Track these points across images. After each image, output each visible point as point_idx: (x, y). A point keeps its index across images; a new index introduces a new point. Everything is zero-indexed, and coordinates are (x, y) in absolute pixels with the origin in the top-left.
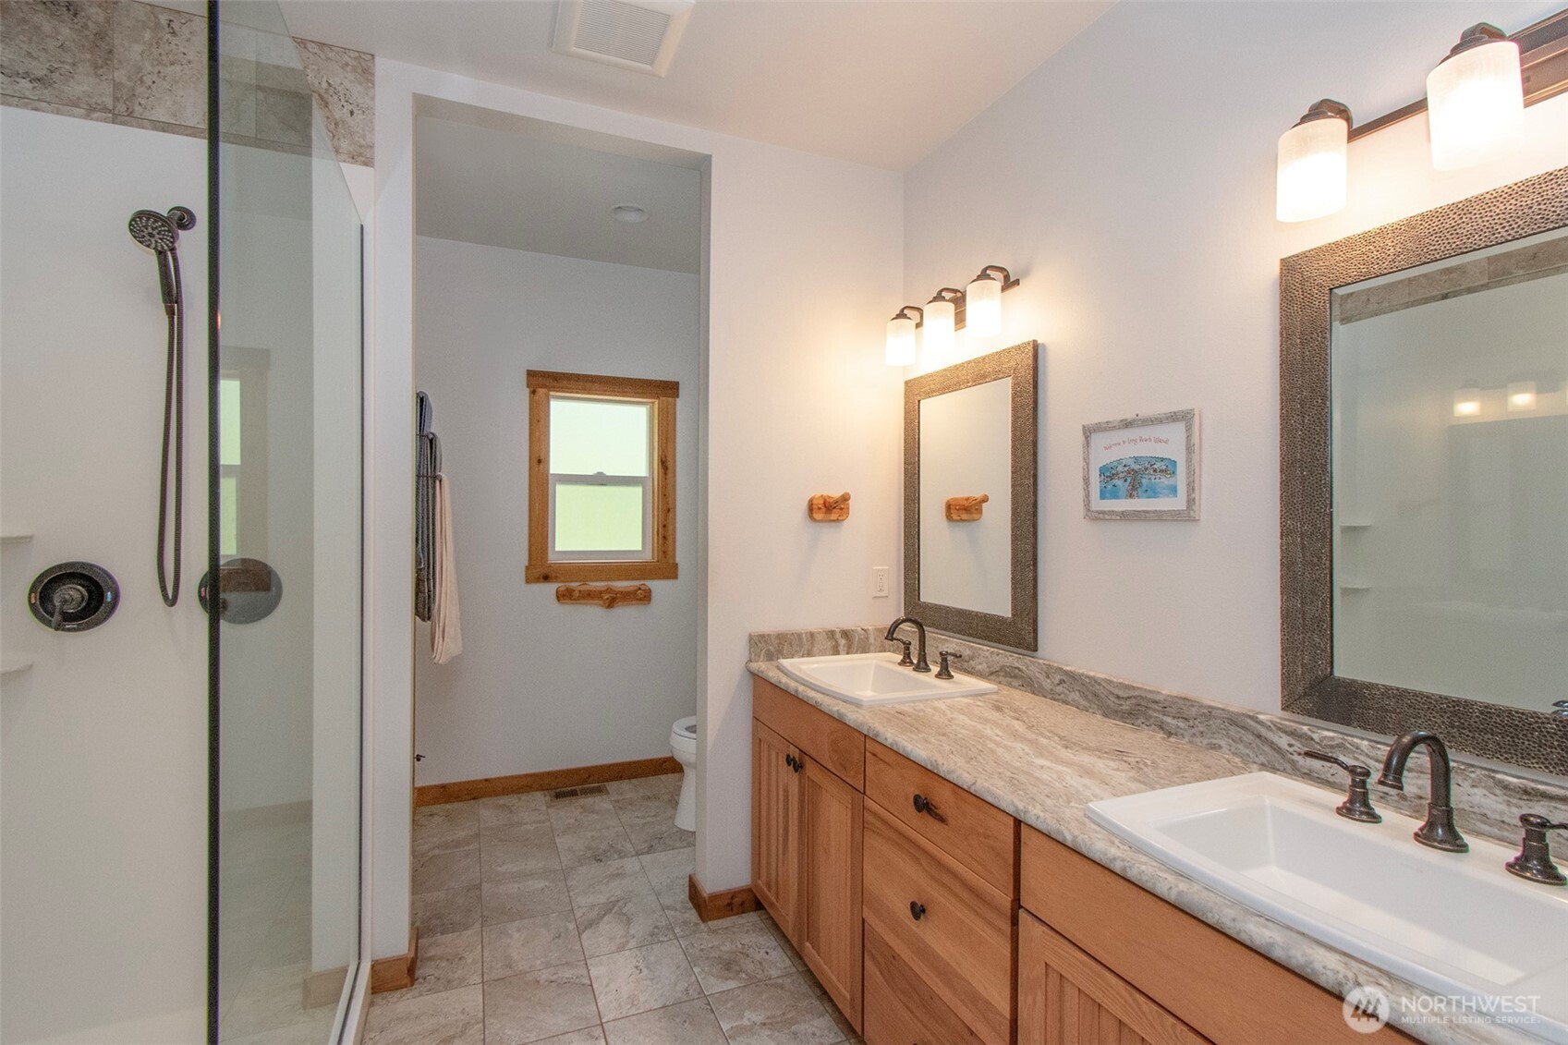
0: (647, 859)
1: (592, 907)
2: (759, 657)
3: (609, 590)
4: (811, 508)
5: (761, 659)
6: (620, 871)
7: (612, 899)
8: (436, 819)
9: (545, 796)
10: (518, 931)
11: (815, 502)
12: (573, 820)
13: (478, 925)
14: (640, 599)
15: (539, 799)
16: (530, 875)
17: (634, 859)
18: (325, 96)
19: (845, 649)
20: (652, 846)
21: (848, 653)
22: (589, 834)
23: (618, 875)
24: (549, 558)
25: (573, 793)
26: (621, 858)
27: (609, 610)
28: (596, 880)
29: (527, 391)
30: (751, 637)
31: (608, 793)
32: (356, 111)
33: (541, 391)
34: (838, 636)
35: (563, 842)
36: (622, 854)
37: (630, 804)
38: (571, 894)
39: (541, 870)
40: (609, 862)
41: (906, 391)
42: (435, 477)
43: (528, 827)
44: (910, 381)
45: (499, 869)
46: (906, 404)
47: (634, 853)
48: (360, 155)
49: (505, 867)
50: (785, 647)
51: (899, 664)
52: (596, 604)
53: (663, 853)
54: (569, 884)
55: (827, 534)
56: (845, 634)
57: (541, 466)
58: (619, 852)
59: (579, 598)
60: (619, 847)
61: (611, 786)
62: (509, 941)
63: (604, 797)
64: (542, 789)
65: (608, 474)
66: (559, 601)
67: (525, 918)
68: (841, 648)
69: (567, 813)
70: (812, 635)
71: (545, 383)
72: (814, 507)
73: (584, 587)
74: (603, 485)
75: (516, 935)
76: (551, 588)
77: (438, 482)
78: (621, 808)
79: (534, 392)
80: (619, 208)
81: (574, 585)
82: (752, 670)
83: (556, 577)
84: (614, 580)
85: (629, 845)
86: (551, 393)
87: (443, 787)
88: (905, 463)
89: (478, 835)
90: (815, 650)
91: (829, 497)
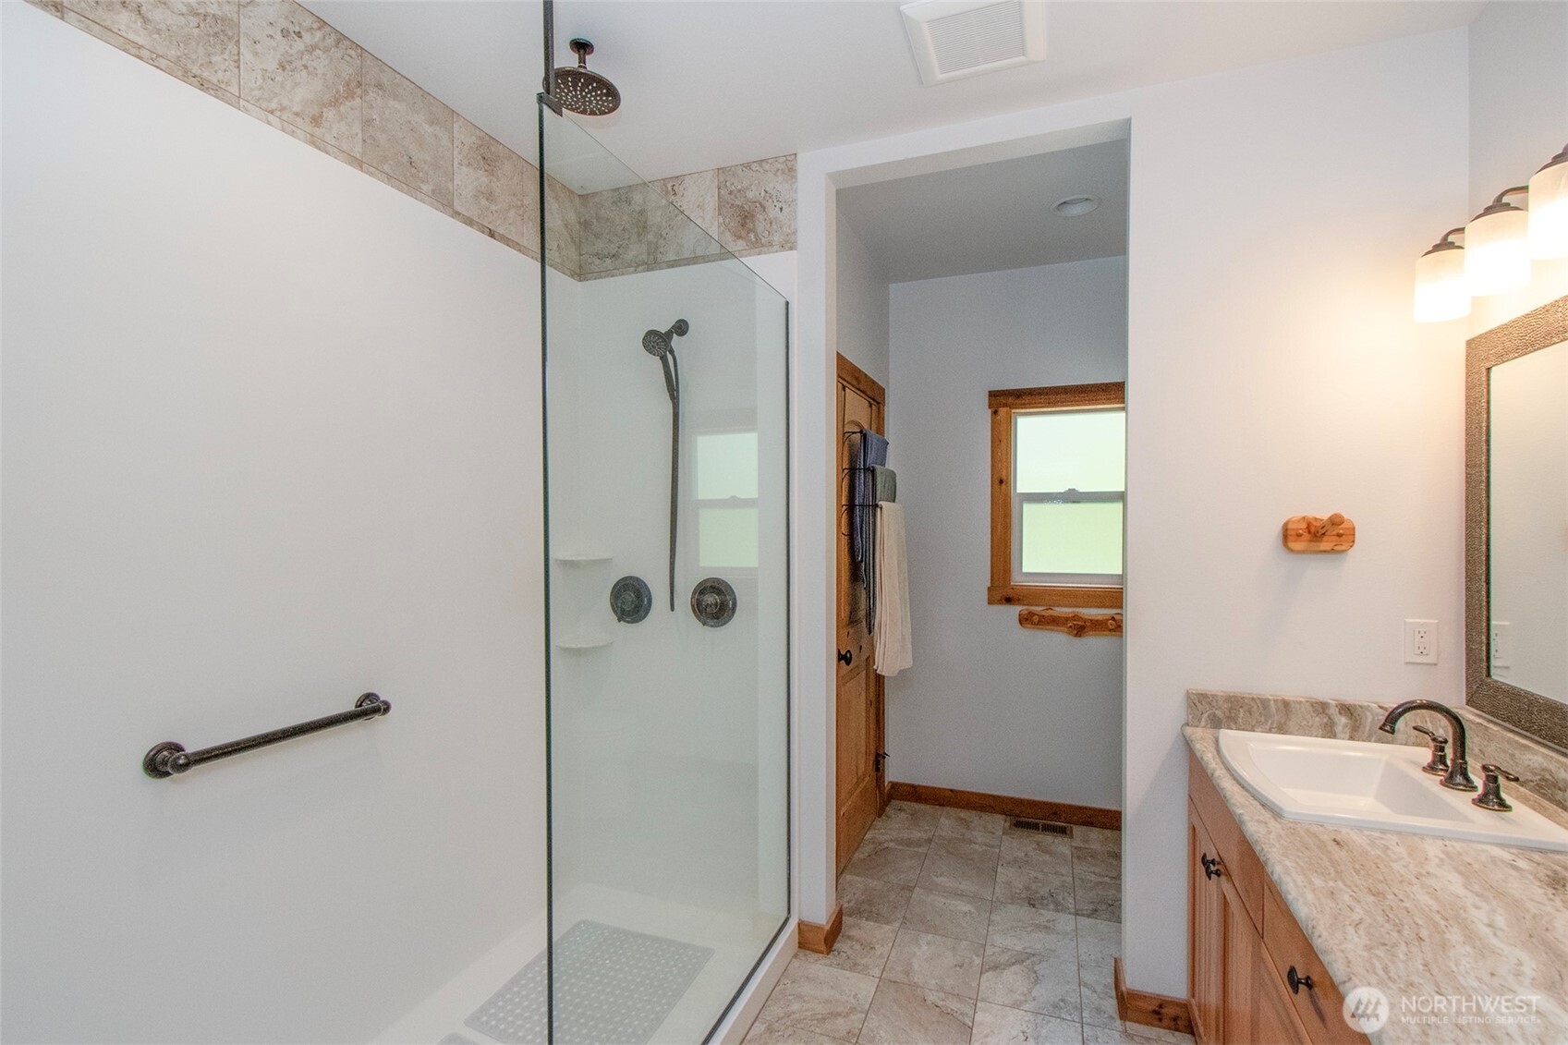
0: (1085, 922)
1: (1005, 950)
2: (1199, 720)
3: (1075, 617)
4: (1287, 535)
5: (1203, 723)
6: (1050, 924)
7: (1029, 951)
8: (903, 815)
9: (1006, 821)
10: (928, 944)
11: (1290, 526)
12: (1023, 854)
13: (897, 924)
14: (1110, 630)
15: (999, 822)
16: (959, 895)
17: (1070, 916)
18: (763, 202)
19: (1348, 731)
20: (1096, 910)
21: (1351, 738)
22: (1033, 874)
23: (1046, 927)
24: (1012, 578)
25: (1034, 827)
26: (1057, 911)
27: (1077, 639)
28: (1021, 924)
29: (989, 412)
30: (1188, 695)
31: (1072, 837)
32: (784, 207)
33: (1003, 411)
34: (1333, 711)
35: (1004, 874)
36: (1059, 908)
37: (1091, 856)
38: (990, 928)
39: (972, 895)
40: (1042, 911)
41: (1467, 356)
42: (877, 506)
43: (977, 847)
44: (1473, 340)
45: (935, 878)
46: (1468, 375)
47: (1073, 911)
48: (787, 242)
49: (942, 879)
50: (1241, 715)
51: (1424, 769)
52: (1061, 631)
53: (1106, 923)
54: (993, 918)
55: (1315, 570)
56: (1347, 709)
57: (1003, 486)
58: (1057, 904)
59: (1039, 623)
60: (1060, 898)
61: (1078, 830)
62: (916, 950)
63: (1066, 839)
64: (1003, 812)
65: (1081, 491)
66: (1021, 624)
67: (939, 935)
68: (1338, 729)
69: (1021, 845)
70: (1286, 704)
71: (1007, 401)
72: (1289, 532)
73: (1050, 612)
74: (1074, 502)
75: (924, 948)
76: (1015, 611)
77: (879, 510)
78: (1079, 858)
79: (995, 413)
80: (1065, 203)
81: (1038, 609)
82: (1187, 735)
83: (1019, 600)
84: (1083, 607)
85: (1071, 901)
86: (1013, 411)
87: (914, 787)
88: (1467, 466)
89: (929, 841)
90: (1291, 724)
91: (1316, 519)
